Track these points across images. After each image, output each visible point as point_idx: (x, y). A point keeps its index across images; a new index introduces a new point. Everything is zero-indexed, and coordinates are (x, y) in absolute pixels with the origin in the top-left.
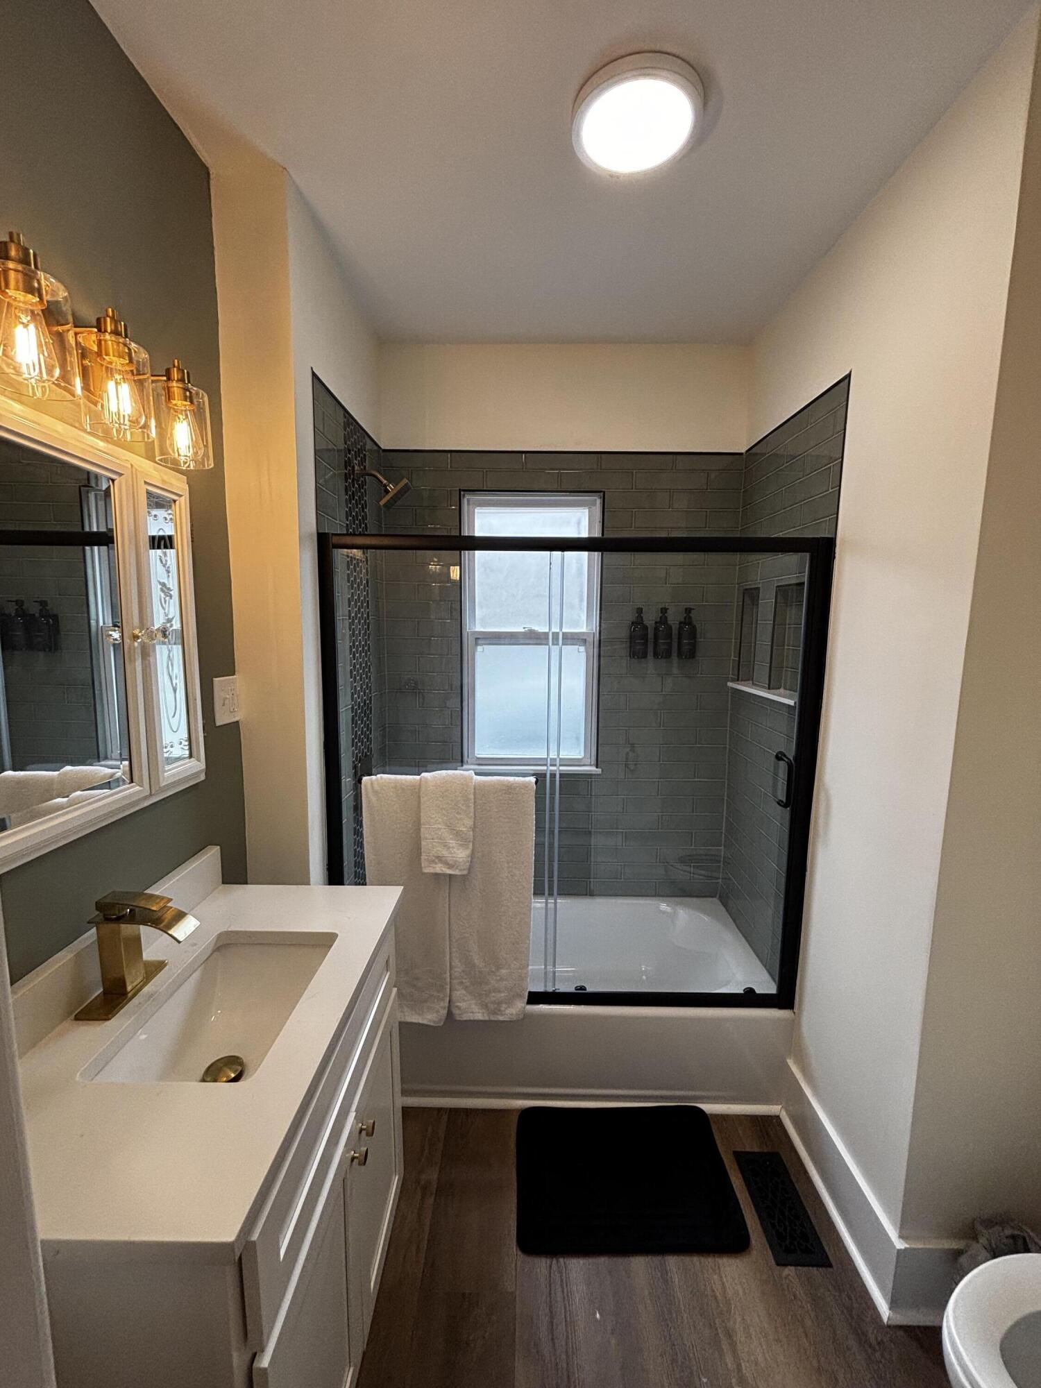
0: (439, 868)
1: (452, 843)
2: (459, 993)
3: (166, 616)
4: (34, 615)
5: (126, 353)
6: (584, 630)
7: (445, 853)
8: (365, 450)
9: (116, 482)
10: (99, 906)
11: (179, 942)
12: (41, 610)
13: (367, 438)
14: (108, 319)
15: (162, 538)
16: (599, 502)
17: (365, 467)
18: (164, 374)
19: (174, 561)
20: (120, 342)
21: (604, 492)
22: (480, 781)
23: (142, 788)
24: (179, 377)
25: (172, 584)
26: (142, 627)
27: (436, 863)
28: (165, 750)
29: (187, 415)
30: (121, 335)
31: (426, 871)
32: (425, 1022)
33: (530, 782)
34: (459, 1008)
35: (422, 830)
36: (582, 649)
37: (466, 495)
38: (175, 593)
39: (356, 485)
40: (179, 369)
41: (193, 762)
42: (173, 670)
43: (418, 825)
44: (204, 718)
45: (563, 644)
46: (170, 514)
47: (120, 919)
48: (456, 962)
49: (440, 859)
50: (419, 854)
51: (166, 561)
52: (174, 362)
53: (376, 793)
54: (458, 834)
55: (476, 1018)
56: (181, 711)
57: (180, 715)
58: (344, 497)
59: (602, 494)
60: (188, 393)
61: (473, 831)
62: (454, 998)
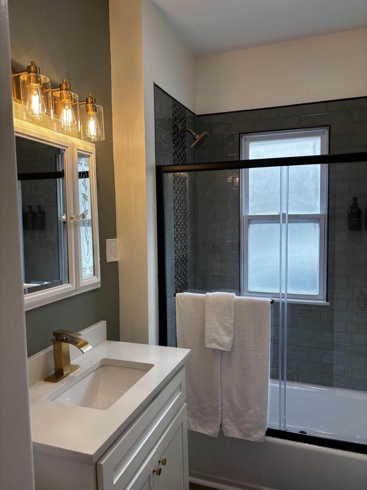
0: (214, 346)
1: (222, 332)
2: (227, 420)
3: (85, 209)
4: (35, 213)
5: (70, 97)
6: (319, 213)
7: (217, 337)
8: (185, 118)
9: (66, 151)
10: (55, 334)
11: (83, 353)
12: (38, 210)
13: (186, 110)
14: (64, 84)
15: (84, 173)
16: (327, 132)
17: (185, 127)
18: (86, 100)
19: (89, 183)
20: (68, 93)
21: (330, 126)
22: (238, 299)
23: (72, 286)
24: (91, 101)
25: (88, 194)
26: (74, 214)
27: (212, 343)
28: (83, 271)
29: (94, 117)
30: (68, 90)
31: (208, 346)
32: (207, 434)
33: (267, 301)
34: (226, 429)
35: (206, 323)
36: (317, 225)
37: (243, 136)
38: (89, 198)
39: (179, 138)
40: (91, 97)
41: (95, 278)
42: (87, 234)
43: (204, 321)
44: (100, 257)
45: (289, 222)
46: (87, 162)
47: (62, 340)
48: (225, 402)
49: (215, 341)
50: (204, 337)
51: (85, 184)
52: (89, 94)
53: (182, 301)
54: (225, 328)
55: (236, 437)
56: (90, 253)
57: (90, 255)
58: (172, 145)
59: (328, 127)
60: (95, 108)
61: (234, 327)
62: (224, 423)
